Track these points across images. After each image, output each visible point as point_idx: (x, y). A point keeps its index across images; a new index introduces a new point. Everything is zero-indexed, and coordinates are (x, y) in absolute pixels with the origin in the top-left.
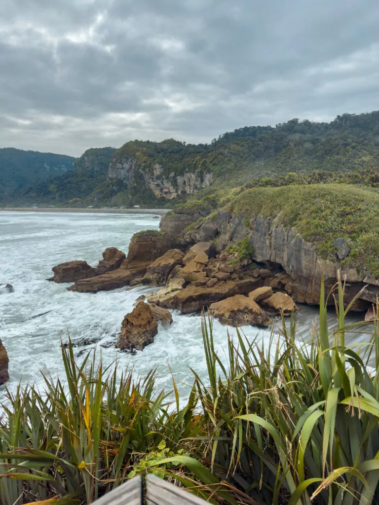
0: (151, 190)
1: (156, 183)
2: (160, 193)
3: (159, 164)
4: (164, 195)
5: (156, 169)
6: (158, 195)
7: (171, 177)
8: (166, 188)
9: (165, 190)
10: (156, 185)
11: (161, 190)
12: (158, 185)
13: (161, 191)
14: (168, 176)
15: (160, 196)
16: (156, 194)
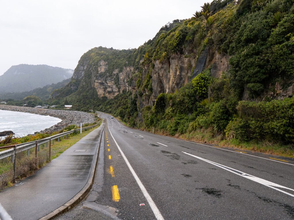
0: (95, 88)
1: (99, 81)
2: (103, 92)
3: (104, 61)
4: (107, 95)
5: (101, 65)
6: (101, 95)
7: (114, 75)
8: (109, 87)
9: (109, 89)
10: (100, 83)
11: (105, 89)
12: (102, 84)
13: (105, 91)
14: (112, 73)
15: (102, 95)
16: (99, 93)
